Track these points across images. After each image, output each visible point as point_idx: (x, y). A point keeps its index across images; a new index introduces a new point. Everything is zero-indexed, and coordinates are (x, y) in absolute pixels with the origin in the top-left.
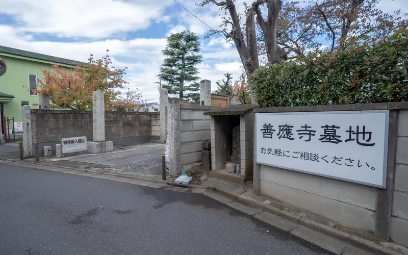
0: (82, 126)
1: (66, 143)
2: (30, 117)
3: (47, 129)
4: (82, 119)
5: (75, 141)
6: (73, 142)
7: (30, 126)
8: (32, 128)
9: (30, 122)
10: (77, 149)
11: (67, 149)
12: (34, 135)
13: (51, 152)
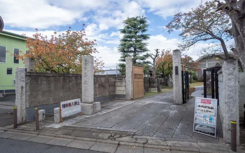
0: (69, 88)
1: (64, 106)
2: (24, 79)
3: (40, 92)
4: (70, 81)
5: (72, 104)
6: (70, 105)
7: (24, 89)
8: (26, 92)
9: (24, 86)
10: (74, 112)
11: (66, 112)
12: (27, 99)
13: (45, 116)
